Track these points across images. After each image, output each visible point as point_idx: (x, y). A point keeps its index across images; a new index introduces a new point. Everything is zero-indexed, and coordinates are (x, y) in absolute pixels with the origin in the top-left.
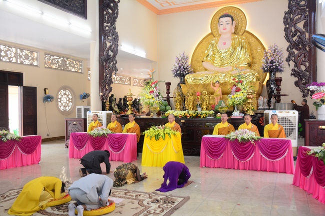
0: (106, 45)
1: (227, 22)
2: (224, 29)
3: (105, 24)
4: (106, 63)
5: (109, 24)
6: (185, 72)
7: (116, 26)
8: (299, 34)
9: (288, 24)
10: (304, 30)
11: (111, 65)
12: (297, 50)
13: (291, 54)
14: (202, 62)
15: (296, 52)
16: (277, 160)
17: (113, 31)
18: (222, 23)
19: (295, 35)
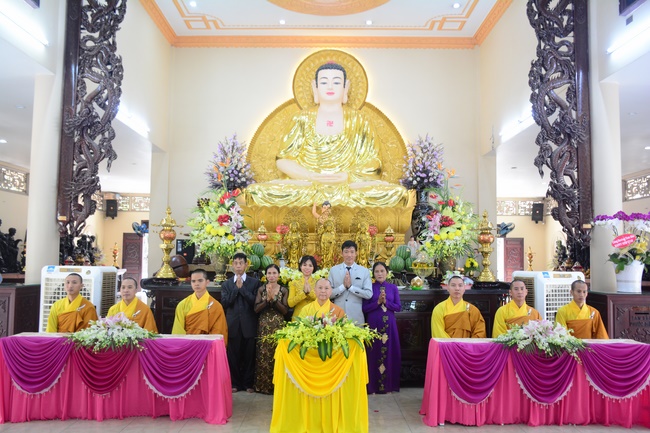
0: (85, 88)
1: (337, 80)
2: (328, 93)
3: (84, 33)
4: (82, 136)
5: (96, 35)
6: (239, 178)
7: (117, 40)
8: (558, 110)
9: (538, 87)
10: (568, 104)
11: (97, 141)
12: (556, 143)
13: (544, 150)
14: (277, 158)
15: (554, 147)
16: (629, 396)
17: (106, 52)
18: (324, 80)
19: (553, 112)
